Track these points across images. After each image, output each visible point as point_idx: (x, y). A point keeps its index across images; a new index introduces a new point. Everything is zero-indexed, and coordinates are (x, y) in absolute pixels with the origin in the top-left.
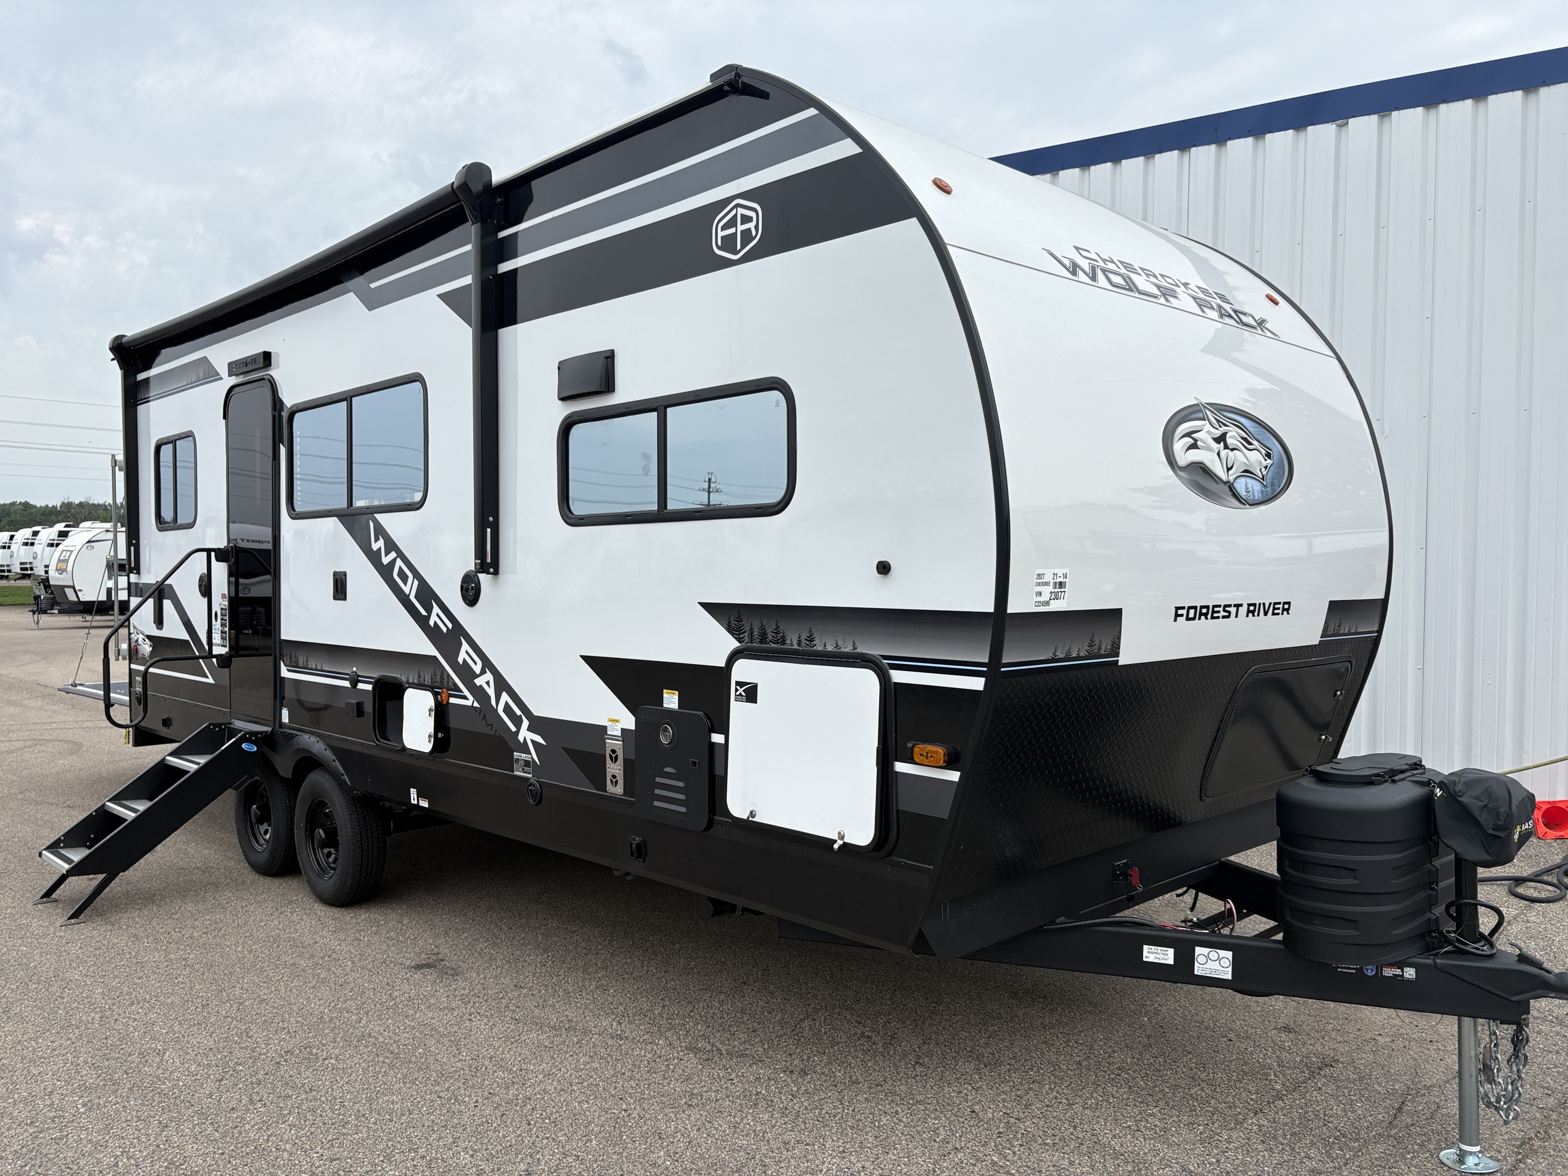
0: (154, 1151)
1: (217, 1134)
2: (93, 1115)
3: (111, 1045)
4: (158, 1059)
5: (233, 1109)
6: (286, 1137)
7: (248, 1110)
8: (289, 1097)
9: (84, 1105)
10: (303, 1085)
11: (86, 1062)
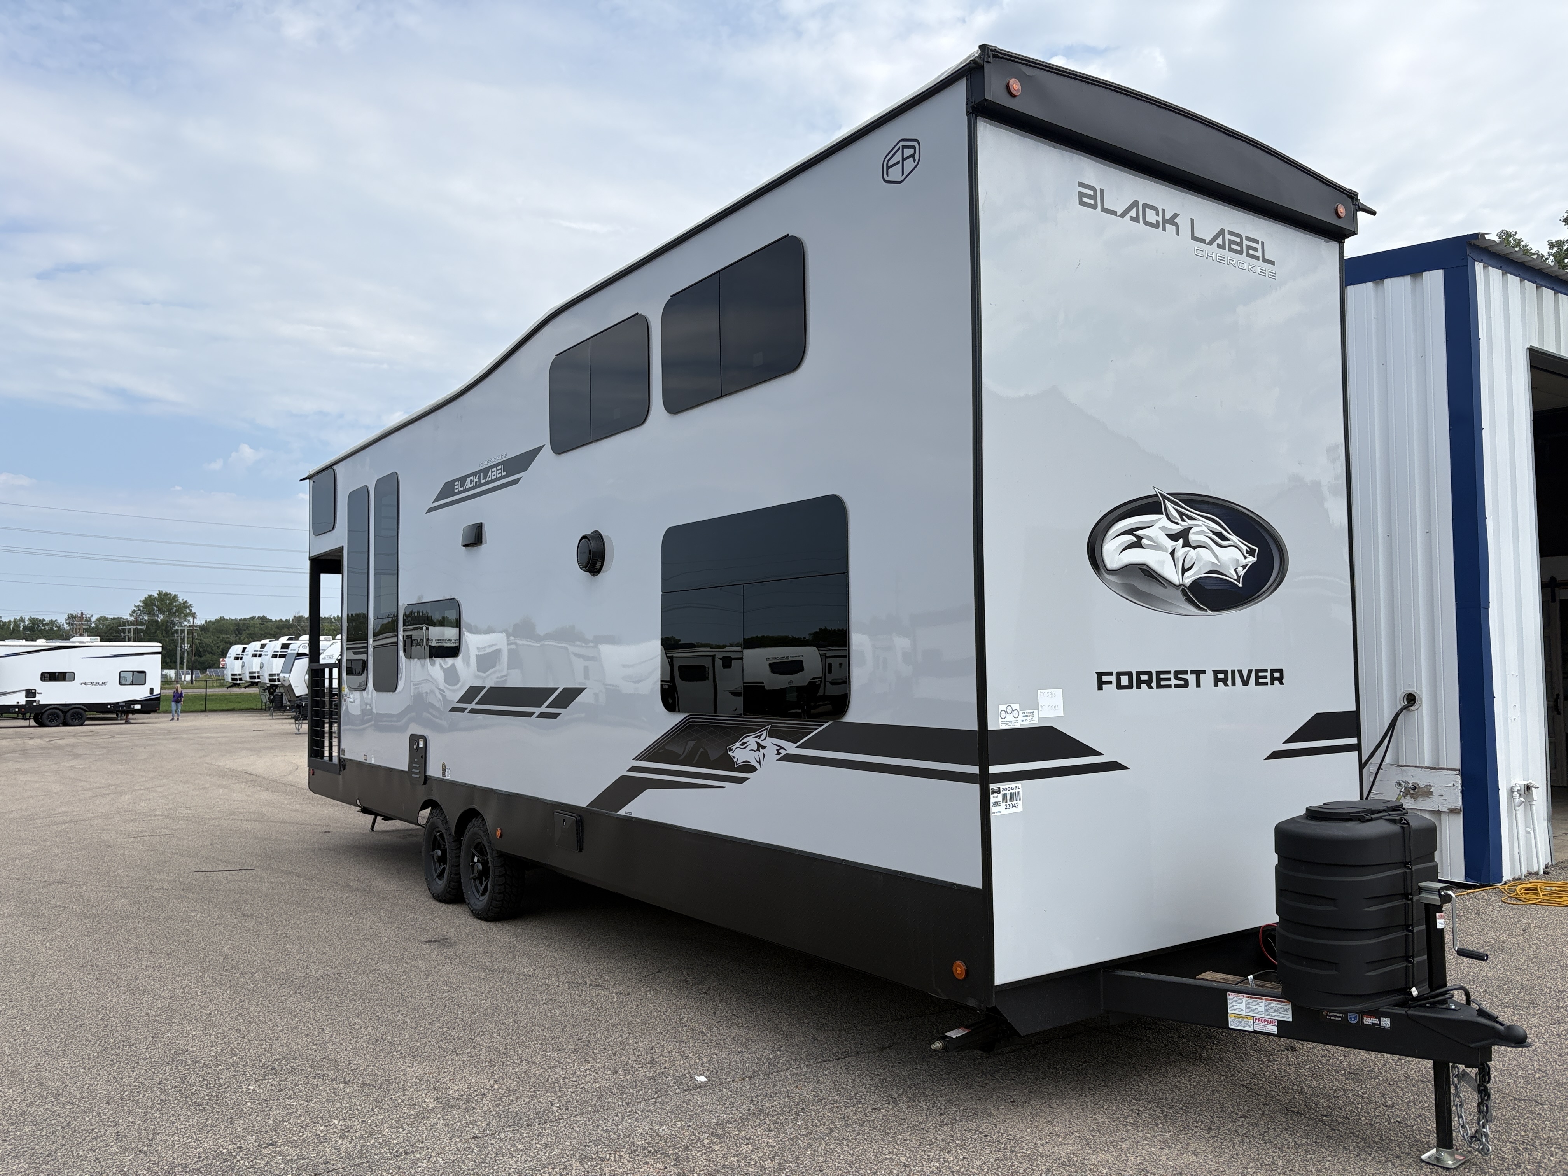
1: (270, 1005)
3: (226, 970)
4: (251, 975)
7: (291, 996)
8: (318, 992)
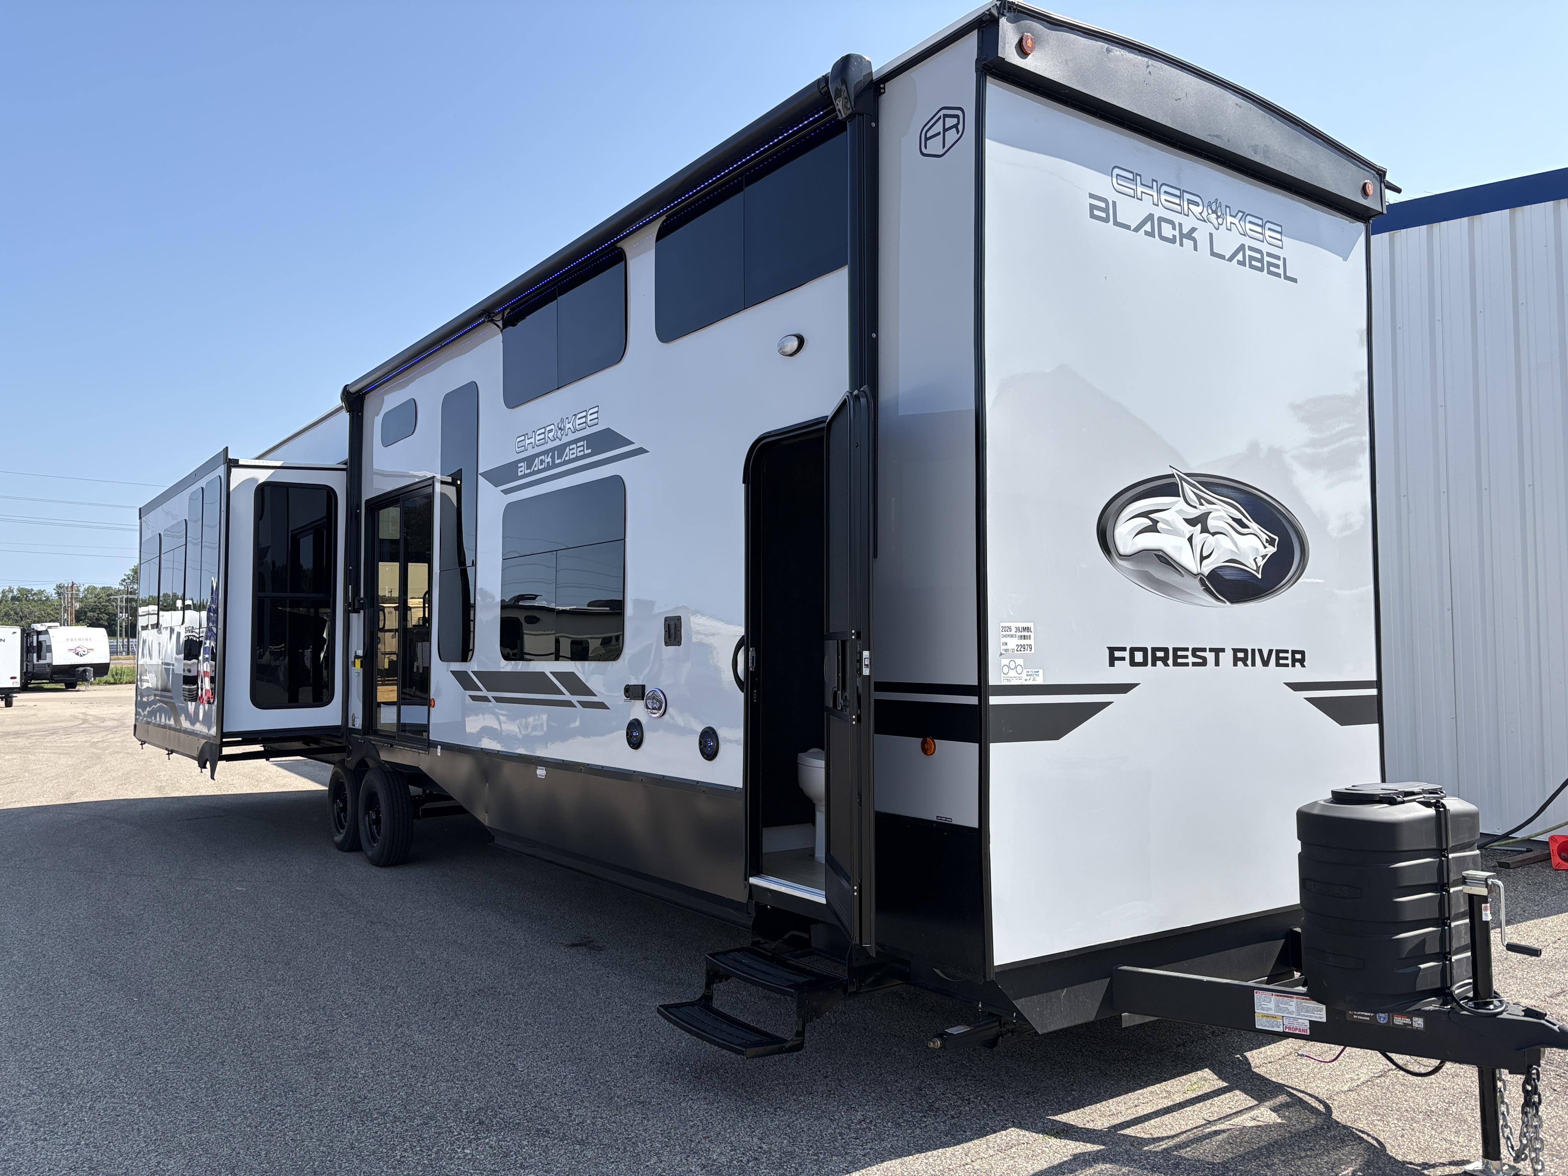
0: (394, 1038)
2: (353, 1019)
5: (444, 1018)
6: (479, 1033)
9: (346, 1014)
10: (491, 1008)
11: (345, 992)
